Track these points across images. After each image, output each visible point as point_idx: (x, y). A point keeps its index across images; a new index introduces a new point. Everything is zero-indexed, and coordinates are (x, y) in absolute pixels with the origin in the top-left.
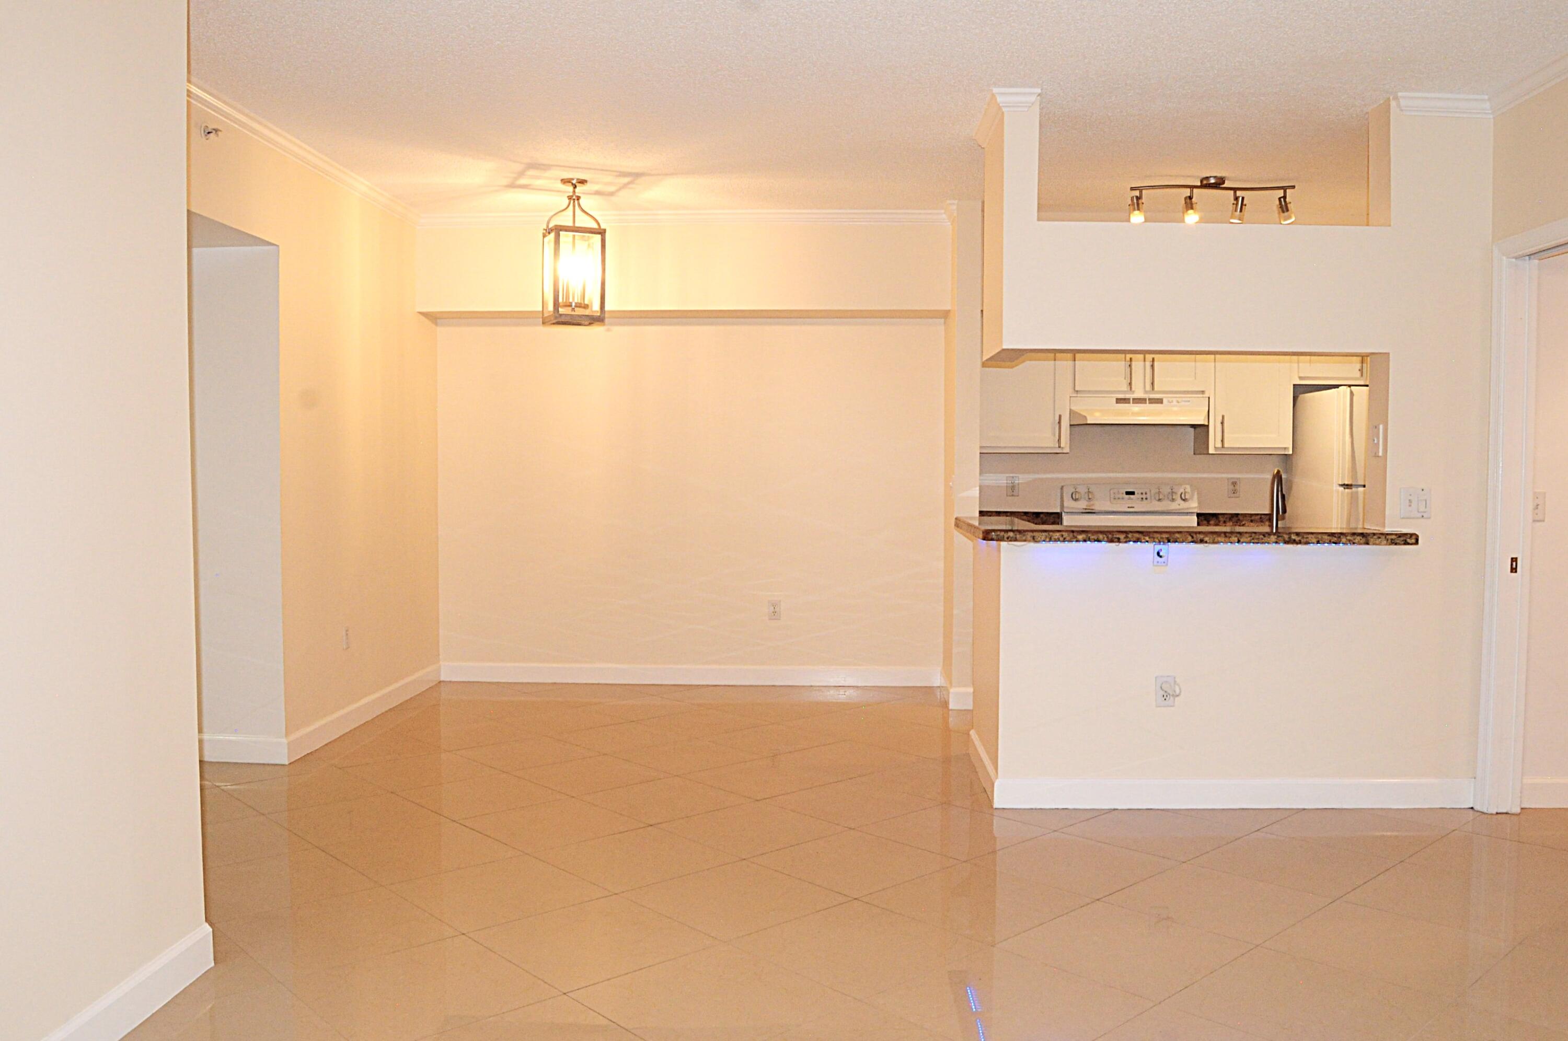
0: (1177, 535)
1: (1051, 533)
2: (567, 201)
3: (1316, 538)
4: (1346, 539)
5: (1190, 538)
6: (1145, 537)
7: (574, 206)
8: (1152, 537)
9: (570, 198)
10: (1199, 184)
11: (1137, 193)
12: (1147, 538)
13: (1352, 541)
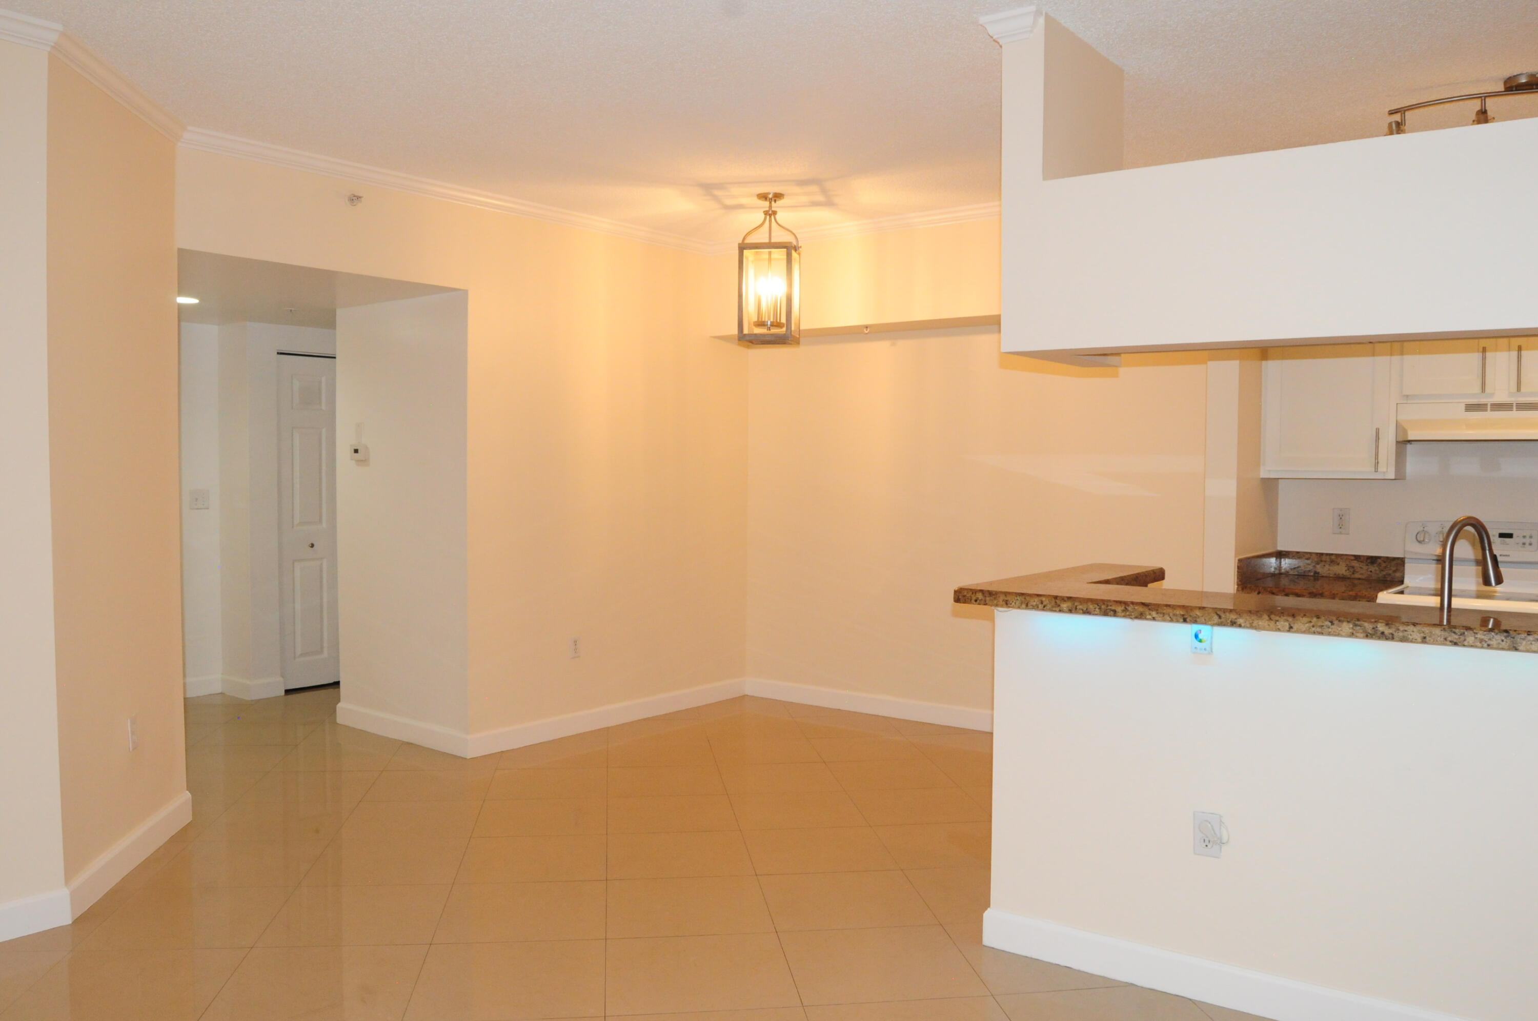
0: (1198, 613)
1: (1028, 598)
2: (763, 216)
3: (1419, 632)
4: (1476, 638)
5: (1216, 618)
6: (1151, 612)
7: (770, 221)
8: (1161, 613)
9: (766, 213)
10: (1501, 88)
11: (1397, 117)
12: (1154, 614)
13: (1486, 642)
